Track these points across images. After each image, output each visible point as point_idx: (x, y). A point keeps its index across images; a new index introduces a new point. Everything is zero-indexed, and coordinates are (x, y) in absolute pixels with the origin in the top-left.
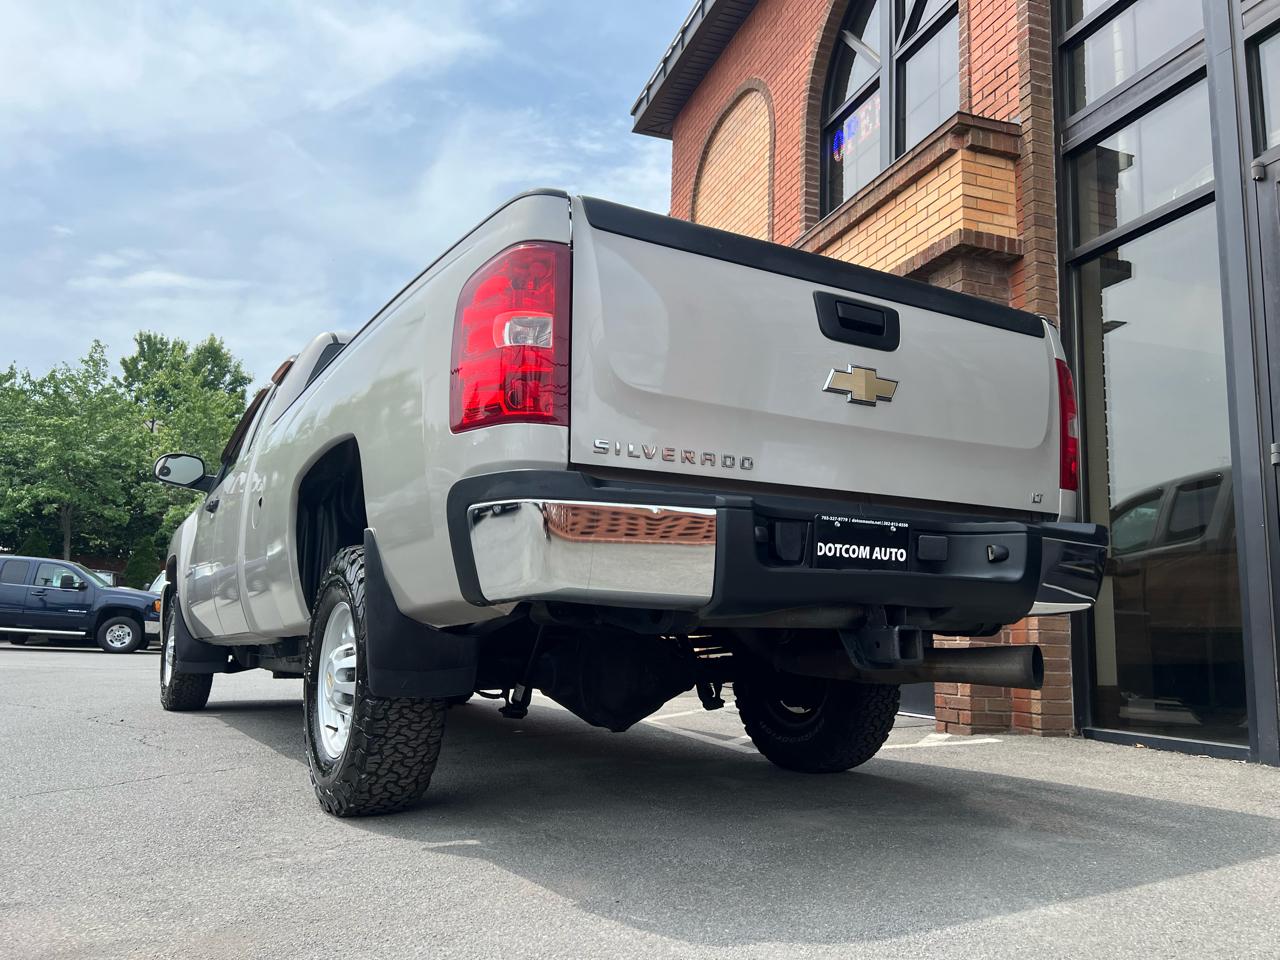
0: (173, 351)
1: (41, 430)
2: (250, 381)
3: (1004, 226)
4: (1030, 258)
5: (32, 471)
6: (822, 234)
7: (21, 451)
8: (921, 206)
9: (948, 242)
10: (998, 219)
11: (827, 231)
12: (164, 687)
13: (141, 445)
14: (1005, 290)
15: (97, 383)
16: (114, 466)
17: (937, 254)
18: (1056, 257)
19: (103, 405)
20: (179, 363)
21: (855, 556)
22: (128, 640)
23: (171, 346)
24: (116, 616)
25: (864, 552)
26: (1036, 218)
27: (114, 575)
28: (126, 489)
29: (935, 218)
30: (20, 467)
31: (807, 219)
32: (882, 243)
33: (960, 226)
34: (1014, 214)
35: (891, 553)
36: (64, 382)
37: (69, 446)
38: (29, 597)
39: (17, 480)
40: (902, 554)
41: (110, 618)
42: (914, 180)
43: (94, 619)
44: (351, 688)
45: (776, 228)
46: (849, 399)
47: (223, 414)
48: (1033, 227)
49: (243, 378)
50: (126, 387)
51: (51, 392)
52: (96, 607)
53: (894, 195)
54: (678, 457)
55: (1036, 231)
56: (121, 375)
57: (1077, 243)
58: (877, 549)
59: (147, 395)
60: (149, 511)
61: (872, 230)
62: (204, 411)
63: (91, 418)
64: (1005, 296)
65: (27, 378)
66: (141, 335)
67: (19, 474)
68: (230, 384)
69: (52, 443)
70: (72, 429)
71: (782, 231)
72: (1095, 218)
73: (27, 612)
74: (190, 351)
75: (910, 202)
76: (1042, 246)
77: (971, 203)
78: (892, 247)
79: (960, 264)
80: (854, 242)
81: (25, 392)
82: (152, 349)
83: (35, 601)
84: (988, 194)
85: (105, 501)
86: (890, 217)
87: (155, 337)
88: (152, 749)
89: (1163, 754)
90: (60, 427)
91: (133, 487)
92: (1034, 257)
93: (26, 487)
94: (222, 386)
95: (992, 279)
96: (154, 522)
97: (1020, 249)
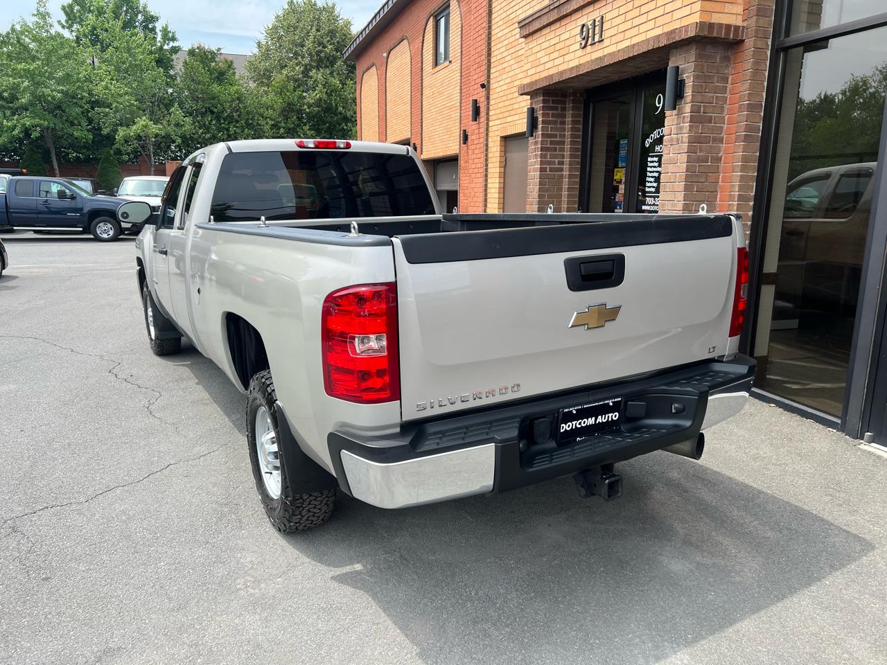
1: (16, 74)
2: (157, 19)
3: (732, 15)
4: (749, 44)
5: (16, 104)
7: (6, 90)
9: (686, 31)
10: (728, 8)
12: (151, 339)
13: (88, 80)
14: (727, 66)
15: (47, 31)
16: (73, 98)
17: (677, 39)
18: (770, 43)
19: (54, 50)
20: (102, 8)
21: (585, 424)
22: (111, 233)
24: (99, 216)
25: (591, 421)
26: (758, 10)
27: (92, 181)
28: (85, 113)
29: (679, 3)
30: (7, 102)
32: (636, 12)
33: (696, 18)
34: (741, 2)
35: (608, 417)
36: (22, 33)
37: (38, 84)
38: (39, 206)
39: (8, 113)
40: (615, 417)
41: (96, 218)
43: (86, 218)
46: (586, 328)
47: (143, 53)
48: (755, 17)
49: (152, 17)
50: (68, 28)
51: (15, 42)
52: (86, 210)
54: (471, 398)
55: (757, 21)
56: (63, 18)
57: (788, 34)
58: (600, 417)
59: (85, 36)
60: (105, 131)
62: (129, 50)
63: (48, 61)
64: (726, 72)
67: (9, 108)
68: (143, 22)
69: (26, 84)
70: (37, 72)
72: (804, 17)
73: (40, 216)
76: (759, 35)
78: (643, 19)
79: (694, 47)
80: (617, 4)
83: (43, 208)
85: (72, 124)
88: (157, 422)
89: (786, 416)
90: (28, 71)
91: (89, 111)
92: (752, 43)
93: (15, 118)
94: (137, 24)
95: (718, 58)
96: (110, 139)
97: (742, 36)
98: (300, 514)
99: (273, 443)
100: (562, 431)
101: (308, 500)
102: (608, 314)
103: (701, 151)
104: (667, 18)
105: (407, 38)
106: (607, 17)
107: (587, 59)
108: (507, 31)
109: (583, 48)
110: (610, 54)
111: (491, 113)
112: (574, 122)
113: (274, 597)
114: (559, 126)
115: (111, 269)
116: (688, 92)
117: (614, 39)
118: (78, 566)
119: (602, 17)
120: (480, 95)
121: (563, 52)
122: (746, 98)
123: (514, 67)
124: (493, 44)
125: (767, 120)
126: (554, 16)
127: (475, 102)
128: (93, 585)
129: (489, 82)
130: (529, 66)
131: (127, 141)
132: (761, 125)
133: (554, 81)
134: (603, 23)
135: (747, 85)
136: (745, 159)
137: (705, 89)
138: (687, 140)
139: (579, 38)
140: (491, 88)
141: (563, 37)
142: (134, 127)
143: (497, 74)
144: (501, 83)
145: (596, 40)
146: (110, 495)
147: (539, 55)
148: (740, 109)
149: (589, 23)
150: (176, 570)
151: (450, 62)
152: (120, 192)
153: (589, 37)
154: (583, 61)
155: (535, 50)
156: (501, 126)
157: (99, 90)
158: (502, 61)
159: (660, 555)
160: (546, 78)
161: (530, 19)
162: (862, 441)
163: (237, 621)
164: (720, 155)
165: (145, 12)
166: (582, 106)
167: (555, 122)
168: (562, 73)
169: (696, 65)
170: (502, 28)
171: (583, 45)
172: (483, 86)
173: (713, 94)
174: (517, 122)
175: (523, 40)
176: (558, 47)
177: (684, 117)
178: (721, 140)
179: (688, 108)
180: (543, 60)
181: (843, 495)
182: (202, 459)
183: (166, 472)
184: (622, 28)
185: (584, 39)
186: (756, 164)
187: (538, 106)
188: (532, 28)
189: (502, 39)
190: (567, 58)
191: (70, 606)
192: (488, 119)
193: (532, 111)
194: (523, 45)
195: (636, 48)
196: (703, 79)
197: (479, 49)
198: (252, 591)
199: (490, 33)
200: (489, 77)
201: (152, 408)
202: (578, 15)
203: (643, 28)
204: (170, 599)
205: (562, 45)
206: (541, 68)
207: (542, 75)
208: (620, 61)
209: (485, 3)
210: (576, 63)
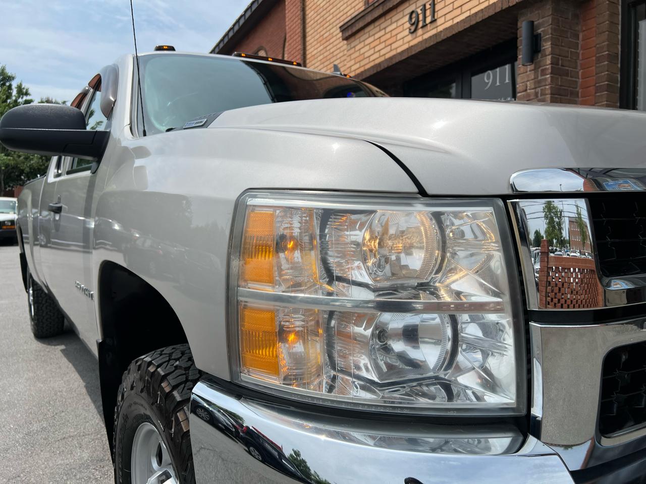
2: (13, 78)
14: (577, 24)
64: (577, 28)
95: (570, 15)
107: (419, 39)
109: (412, 33)
110: (446, 29)
116: (547, 46)
117: (449, 17)
119: (433, 1)
121: (390, 42)
125: (623, 72)
126: (379, 11)
132: (619, 76)
134: (434, 5)
137: (562, 42)
138: (549, 92)
139: (408, 25)
141: (388, 30)
145: (428, 20)
147: (362, 51)
148: (598, 61)
149: (418, 9)
153: (418, 23)
154: (413, 43)
155: (358, 48)
160: (372, 67)
161: (353, 21)
168: (391, 58)
169: (553, 20)
171: (412, 30)
175: (345, 42)
176: (383, 39)
179: (548, 60)
180: (367, 55)
184: (457, 4)
188: (355, 29)
190: (394, 46)
194: (345, 47)
195: (480, 15)
196: (559, 33)
205: (388, 36)
206: (366, 61)
207: (367, 67)
208: (459, 32)
209: (299, 30)
210: (406, 46)
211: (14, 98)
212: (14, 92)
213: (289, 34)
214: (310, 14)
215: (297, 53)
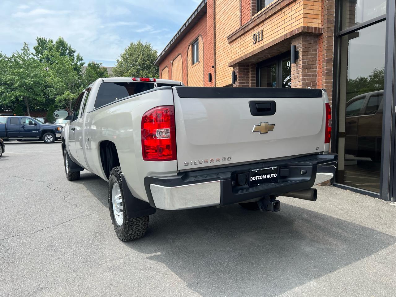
0: (49, 43)
1: (13, 74)
2: (75, 52)
3: (317, 23)
4: (325, 35)
5: (13, 87)
6: (257, 20)
7: (9, 81)
8: (290, 15)
9: (298, 30)
10: (315, 21)
11: (259, 19)
12: (67, 174)
13: (45, 76)
14: (316, 45)
15: (28, 57)
16: (38, 84)
17: (294, 34)
18: (334, 34)
19: (30, 64)
20: (52, 47)
21: (262, 178)
22: (52, 139)
23: (48, 41)
24: (47, 132)
25: (264, 177)
26: (328, 21)
27: (44, 118)
28: (42, 90)
29: (294, 20)
30: (9, 86)
31: (253, 12)
32: (276, 26)
33: (302, 25)
34: (320, 18)
35: (272, 175)
36: (17, 57)
37: (22, 78)
38: (20, 128)
39: (9, 90)
40: (275, 175)
41: (45, 133)
42: (288, 5)
43: (41, 133)
44: (122, 208)
45: (242, 11)
46: (260, 133)
47: (68, 65)
48: (327, 24)
49: (73, 51)
50: (37, 56)
51: (14, 61)
52: (41, 130)
53: (281, 9)
54: (209, 162)
56: (34, 52)
57: (341, 30)
58: (268, 175)
59: (44, 59)
60: (51, 97)
61: (273, 21)
62: (62, 64)
63: (28, 69)
64: (316, 47)
65: (5, 57)
66: (38, 38)
67: (9, 88)
68: (68, 53)
69: (17, 78)
70: (22, 73)
71: (244, 12)
73: (20, 133)
74: (54, 43)
75: (286, 13)
76: (329, 31)
77: (306, 16)
79: (302, 37)
80: (268, 24)
81: (6, 61)
82: (42, 43)
83: (22, 129)
84: (312, 12)
85: (37, 95)
86: (279, 17)
87: (43, 39)
88: (68, 204)
89: (354, 195)
90: (19, 72)
91: (44, 90)
92: (326, 34)
93: (12, 92)
94: (66, 54)
95: (312, 42)
96: (53, 101)
97: (322, 32)
98: (132, 229)
99: (120, 199)
100: (251, 180)
101: (136, 222)
102: (270, 128)
103: (307, 80)
104: (290, 27)
105: (181, 54)
106: (264, 30)
107: (257, 47)
108: (222, 43)
110: (266, 44)
111: (217, 78)
112: (252, 77)
113: (119, 266)
114: (246, 79)
115: (51, 153)
116: (300, 56)
117: (268, 39)
118: (28, 257)
119: (262, 30)
120: (212, 71)
121: (246, 47)
122: (325, 57)
123: (226, 58)
124: (217, 49)
125: (335, 66)
126: (242, 32)
127: (210, 74)
128: (34, 264)
129: (215, 65)
130: (232, 54)
131: (60, 101)
132: (333, 68)
133: (243, 59)
134: (262, 33)
135: (325, 52)
136: (327, 83)
137: (308, 54)
138: (301, 76)
139: (253, 40)
140: (217, 67)
141: (246, 41)
142: (64, 95)
143: (219, 62)
144: (221, 65)
145: (260, 39)
146: (45, 230)
147: (236, 49)
148: (323, 62)
149: (257, 34)
150: (74, 257)
151: (199, 62)
152: (56, 123)
153: (256, 40)
154: (255, 49)
155: (234, 48)
156: (221, 83)
157: (49, 81)
158: (221, 56)
159: (300, 245)
160: (239, 58)
161: (232, 35)
162: (390, 202)
163: (101, 275)
164: (316, 82)
165: (70, 49)
166: (256, 70)
167: (244, 77)
168: (246, 55)
169: (303, 45)
170: (220, 42)
171: (255, 43)
172: (213, 67)
173: (311, 57)
174: (228, 80)
175: (229, 44)
176: (244, 45)
177: (299, 66)
178: (316, 76)
179: (301, 62)
180: (238, 51)
181: (383, 221)
182: (88, 216)
183: (71, 221)
184: (271, 33)
185: (255, 40)
186: (332, 85)
187: (237, 71)
188: (233, 39)
189: (220, 47)
190: (248, 49)
191: (23, 272)
192: (215, 81)
193: (234, 73)
194: (229, 47)
195: (277, 40)
196: (306, 51)
197: (211, 52)
198: (109, 264)
199: (215, 45)
200: (215, 63)
201: (66, 199)
202: (252, 30)
203: (279, 32)
204: (70, 269)
205: (246, 44)
206: (237, 54)
207: (238, 57)
208: (270, 47)
209: (213, 33)
210: (252, 50)
211: (75, 62)
212: (75, 59)
213: (209, 35)
214: (218, 26)
215: (212, 45)
